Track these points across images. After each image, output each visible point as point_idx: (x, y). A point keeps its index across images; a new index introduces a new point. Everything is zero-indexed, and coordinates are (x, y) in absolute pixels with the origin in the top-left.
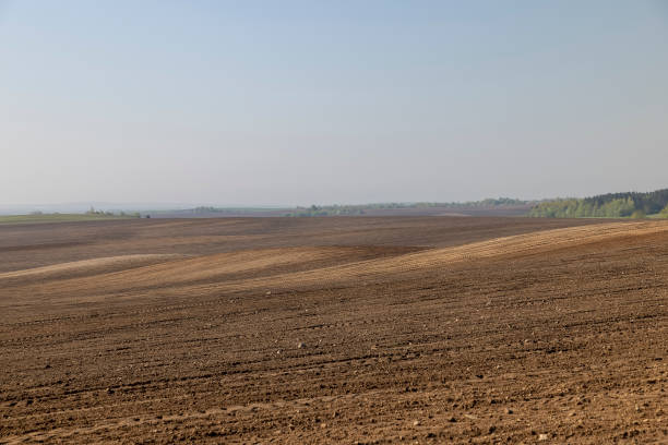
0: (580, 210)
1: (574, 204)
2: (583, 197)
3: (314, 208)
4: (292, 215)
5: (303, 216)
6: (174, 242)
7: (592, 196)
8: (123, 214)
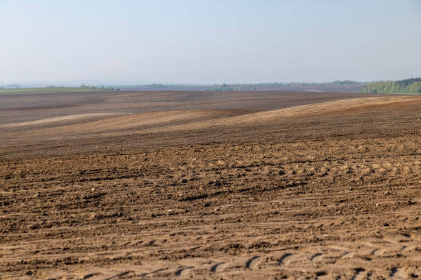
0: (392, 89)
1: (389, 85)
2: (395, 80)
3: (225, 85)
4: (211, 90)
5: (217, 90)
6: (127, 105)
7: (401, 80)
8: (103, 88)
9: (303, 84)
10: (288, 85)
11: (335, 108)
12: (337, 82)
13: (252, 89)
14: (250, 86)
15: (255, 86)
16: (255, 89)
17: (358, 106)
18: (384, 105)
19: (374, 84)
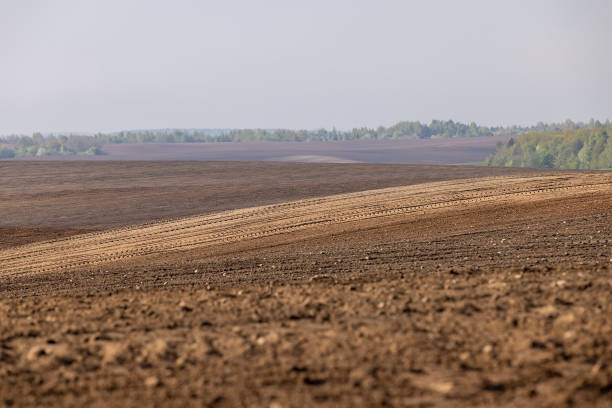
1: (597, 136)
9: (282, 135)
10: (224, 139)
11: (361, 217)
12: (408, 128)
13: (89, 154)
14: (81, 142)
15: (98, 143)
16: (98, 152)
17: (443, 207)
18: (538, 205)
19: (541, 134)
